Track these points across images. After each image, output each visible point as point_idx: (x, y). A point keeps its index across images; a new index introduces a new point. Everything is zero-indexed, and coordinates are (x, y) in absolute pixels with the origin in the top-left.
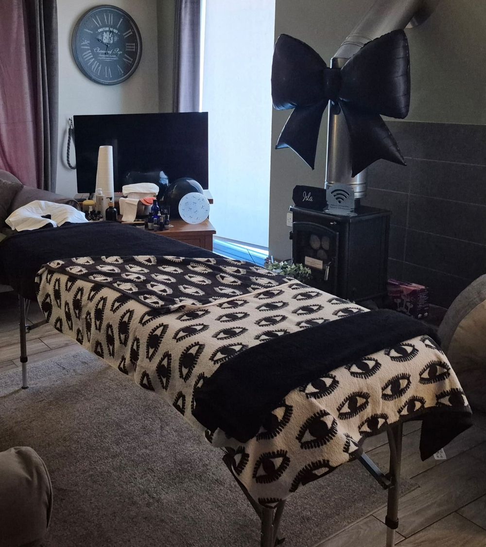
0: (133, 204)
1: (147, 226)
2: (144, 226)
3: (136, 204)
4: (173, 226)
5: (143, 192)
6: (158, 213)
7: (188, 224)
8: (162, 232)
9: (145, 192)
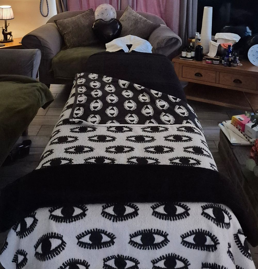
0: (215, 46)
1: (221, 62)
2: (219, 61)
3: (217, 46)
4: (242, 65)
5: (227, 39)
6: (229, 54)
7: (254, 65)
8: (230, 68)
9: (229, 39)
